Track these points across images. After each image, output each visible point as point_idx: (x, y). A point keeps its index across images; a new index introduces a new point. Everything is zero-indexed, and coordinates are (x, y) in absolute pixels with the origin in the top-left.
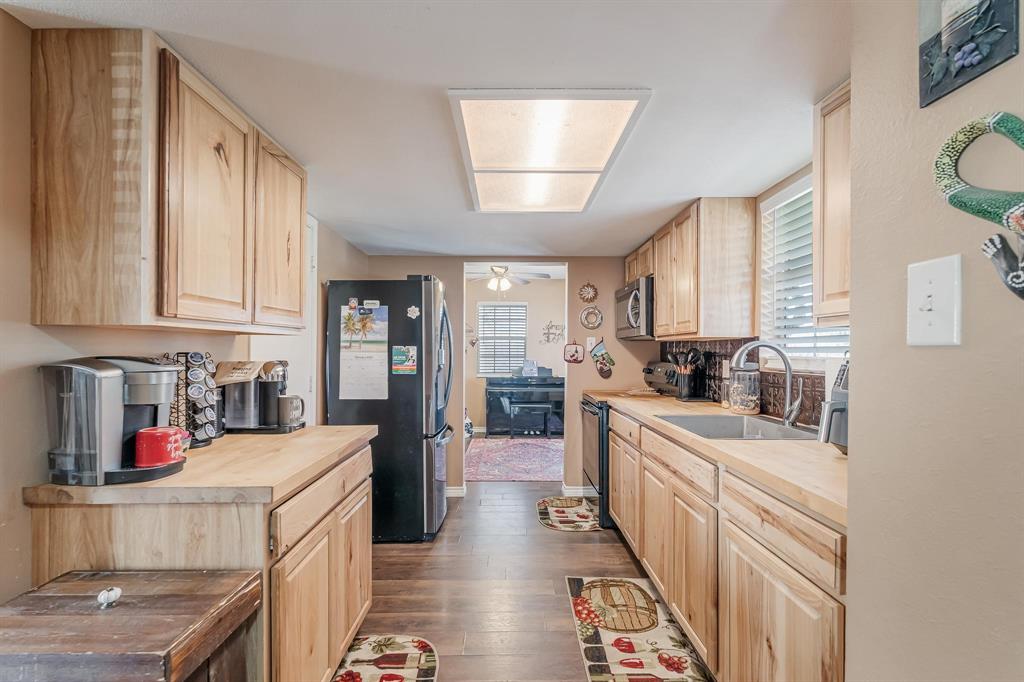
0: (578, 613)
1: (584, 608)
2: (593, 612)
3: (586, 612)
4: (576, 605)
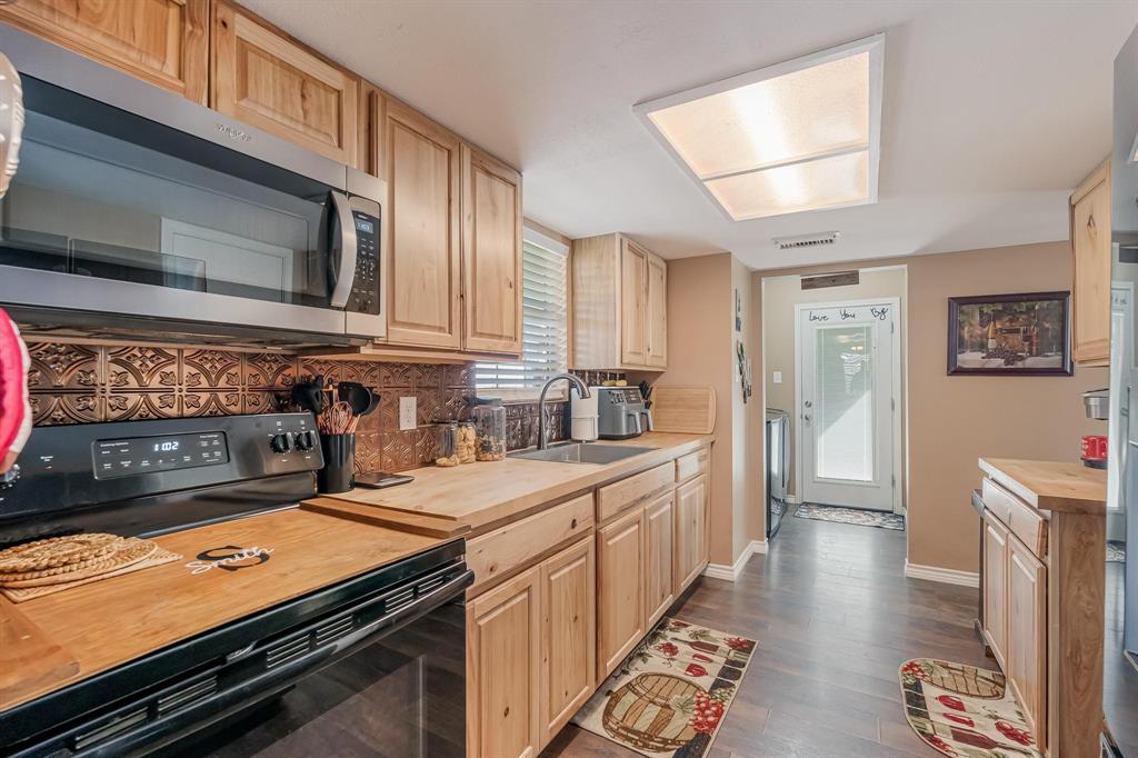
0: (718, 714)
1: (707, 716)
2: (699, 709)
3: (708, 712)
4: (713, 725)
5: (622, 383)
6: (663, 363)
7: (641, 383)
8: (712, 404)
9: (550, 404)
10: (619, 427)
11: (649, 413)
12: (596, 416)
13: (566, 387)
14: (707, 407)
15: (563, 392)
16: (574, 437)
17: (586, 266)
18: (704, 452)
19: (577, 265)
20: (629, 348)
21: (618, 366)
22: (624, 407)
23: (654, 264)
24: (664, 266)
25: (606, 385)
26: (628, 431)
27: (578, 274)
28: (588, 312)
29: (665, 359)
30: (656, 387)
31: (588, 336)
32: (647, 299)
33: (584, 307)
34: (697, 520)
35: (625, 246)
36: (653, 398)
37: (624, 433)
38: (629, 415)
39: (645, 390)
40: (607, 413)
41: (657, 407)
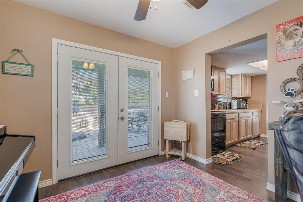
5: (242, 99)
6: (250, 96)
7: (245, 99)
8: (262, 103)
9: (228, 103)
10: (241, 107)
11: (247, 105)
12: (236, 105)
13: (230, 100)
14: (260, 104)
15: (230, 101)
16: (232, 108)
17: (234, 80)
18: (259, 112)
19: (232, 79)
20: (243, 93)
21: (241, 96)
22: (242, 104)
23: (248, 78)
24: (250, 77)
25: (238, 100)
26: (243, 107)
27: (232, 81)
28: (234, 87)
29: (251, 95)
30: (248, 100)
31: (234, 91)
32: (247, 84)
33: (234, 86)
34: (258, 124)
35: (242, 76)
36: (248, 103)
37: (242, 108)
38: (243, 105)
39: (246, 101)
40: (238, 104)
41: (249, 104)
